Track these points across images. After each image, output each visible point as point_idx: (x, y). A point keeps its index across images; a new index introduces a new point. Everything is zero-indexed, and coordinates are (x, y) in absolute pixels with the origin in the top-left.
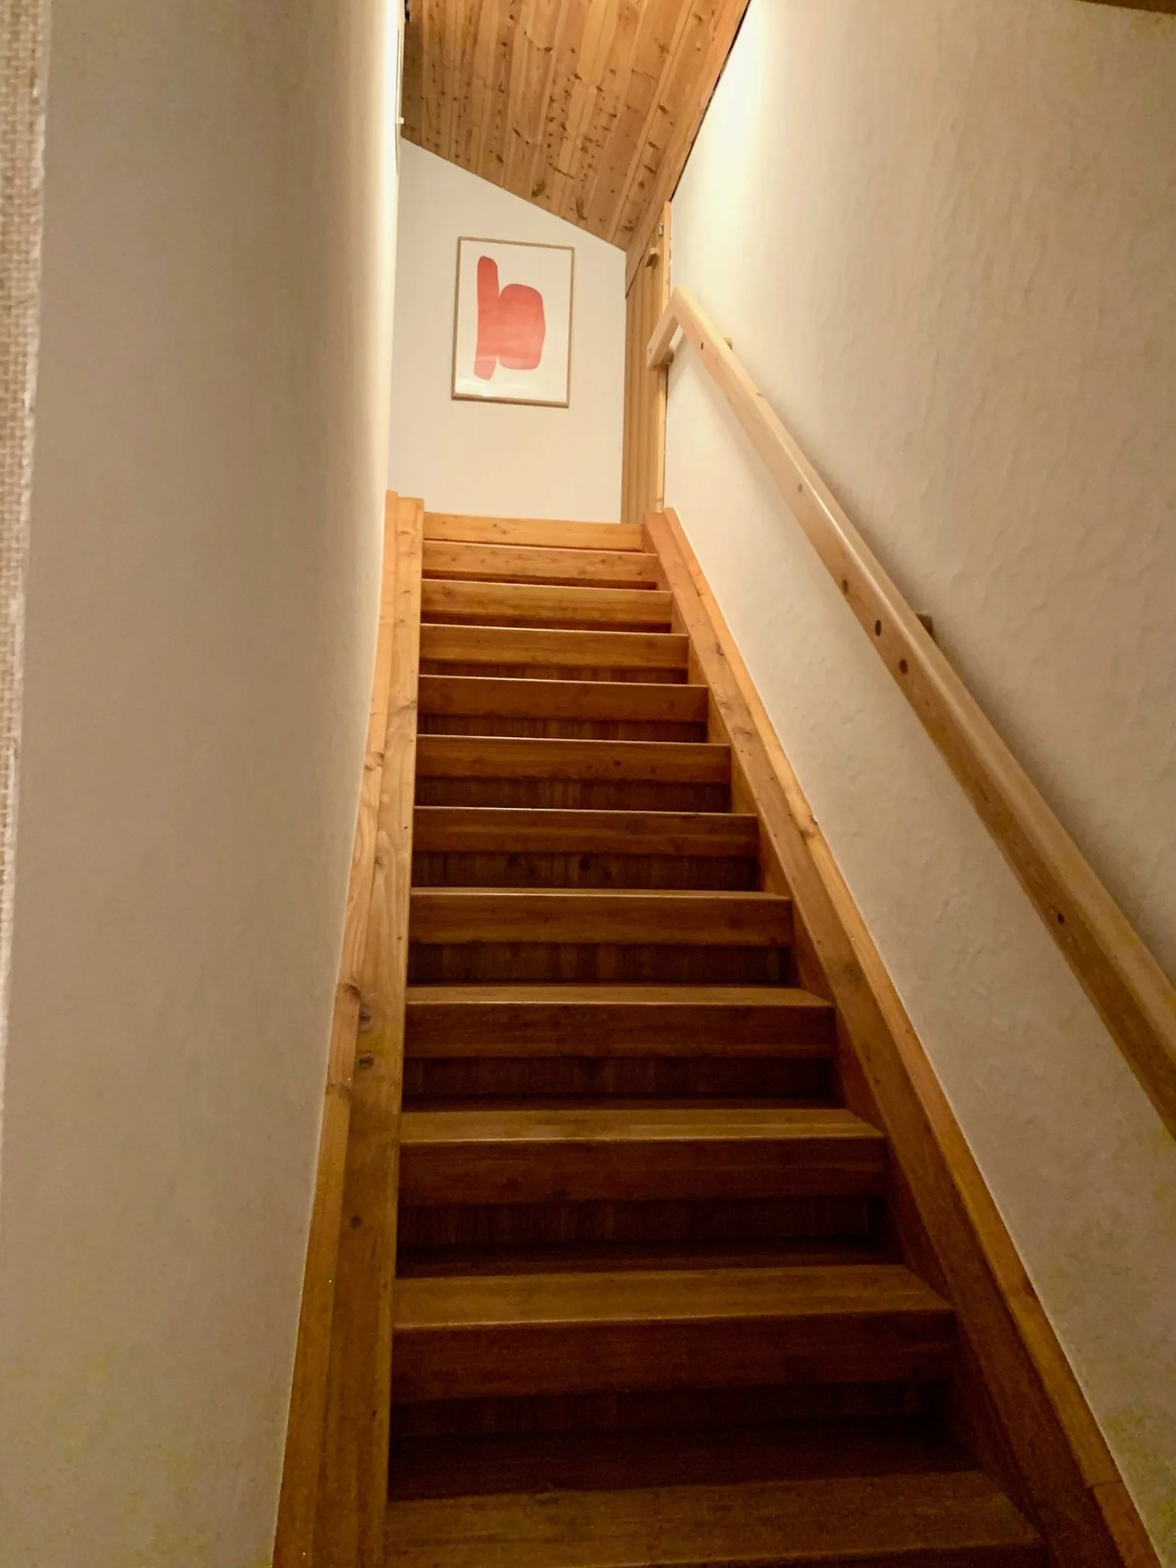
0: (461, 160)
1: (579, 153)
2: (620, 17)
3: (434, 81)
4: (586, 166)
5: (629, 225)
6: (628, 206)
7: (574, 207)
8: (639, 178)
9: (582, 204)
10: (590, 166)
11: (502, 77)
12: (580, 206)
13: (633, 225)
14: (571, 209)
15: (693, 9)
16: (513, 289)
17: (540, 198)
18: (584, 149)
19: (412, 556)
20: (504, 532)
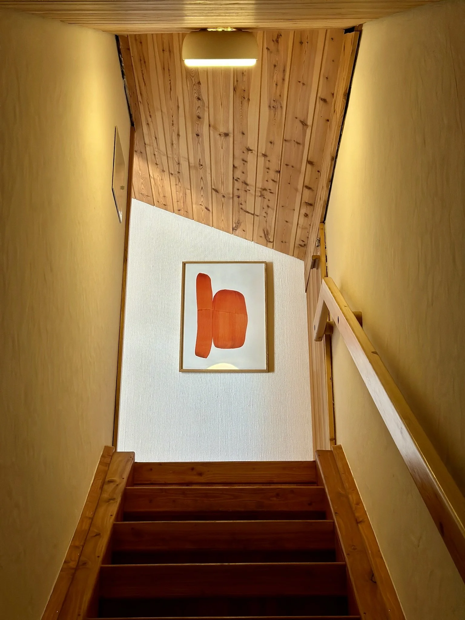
0: (182, 212)
1: (259, 199)
2: (270, 107)
3: (157, 164)
4: (265, 207)
5: (302, 243)
6: (299, 231)
7: (263, 235)
8: (303, 211)
9: (267, 232)
10: (268, 206)
11: (200, 156)
12: (266, 234)
13: (306, 243)
14: (261, 237)
15: (319, 95)
16: (223, 293)
17: (239, 231)
18: (262, 196)
19: (112, 501)
20: (200, 474)
